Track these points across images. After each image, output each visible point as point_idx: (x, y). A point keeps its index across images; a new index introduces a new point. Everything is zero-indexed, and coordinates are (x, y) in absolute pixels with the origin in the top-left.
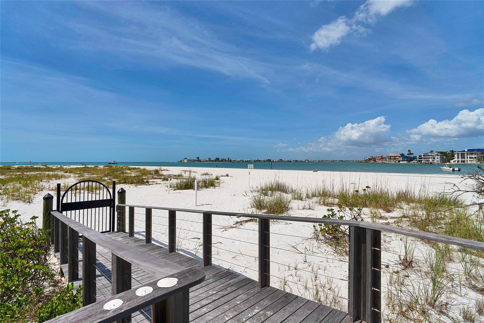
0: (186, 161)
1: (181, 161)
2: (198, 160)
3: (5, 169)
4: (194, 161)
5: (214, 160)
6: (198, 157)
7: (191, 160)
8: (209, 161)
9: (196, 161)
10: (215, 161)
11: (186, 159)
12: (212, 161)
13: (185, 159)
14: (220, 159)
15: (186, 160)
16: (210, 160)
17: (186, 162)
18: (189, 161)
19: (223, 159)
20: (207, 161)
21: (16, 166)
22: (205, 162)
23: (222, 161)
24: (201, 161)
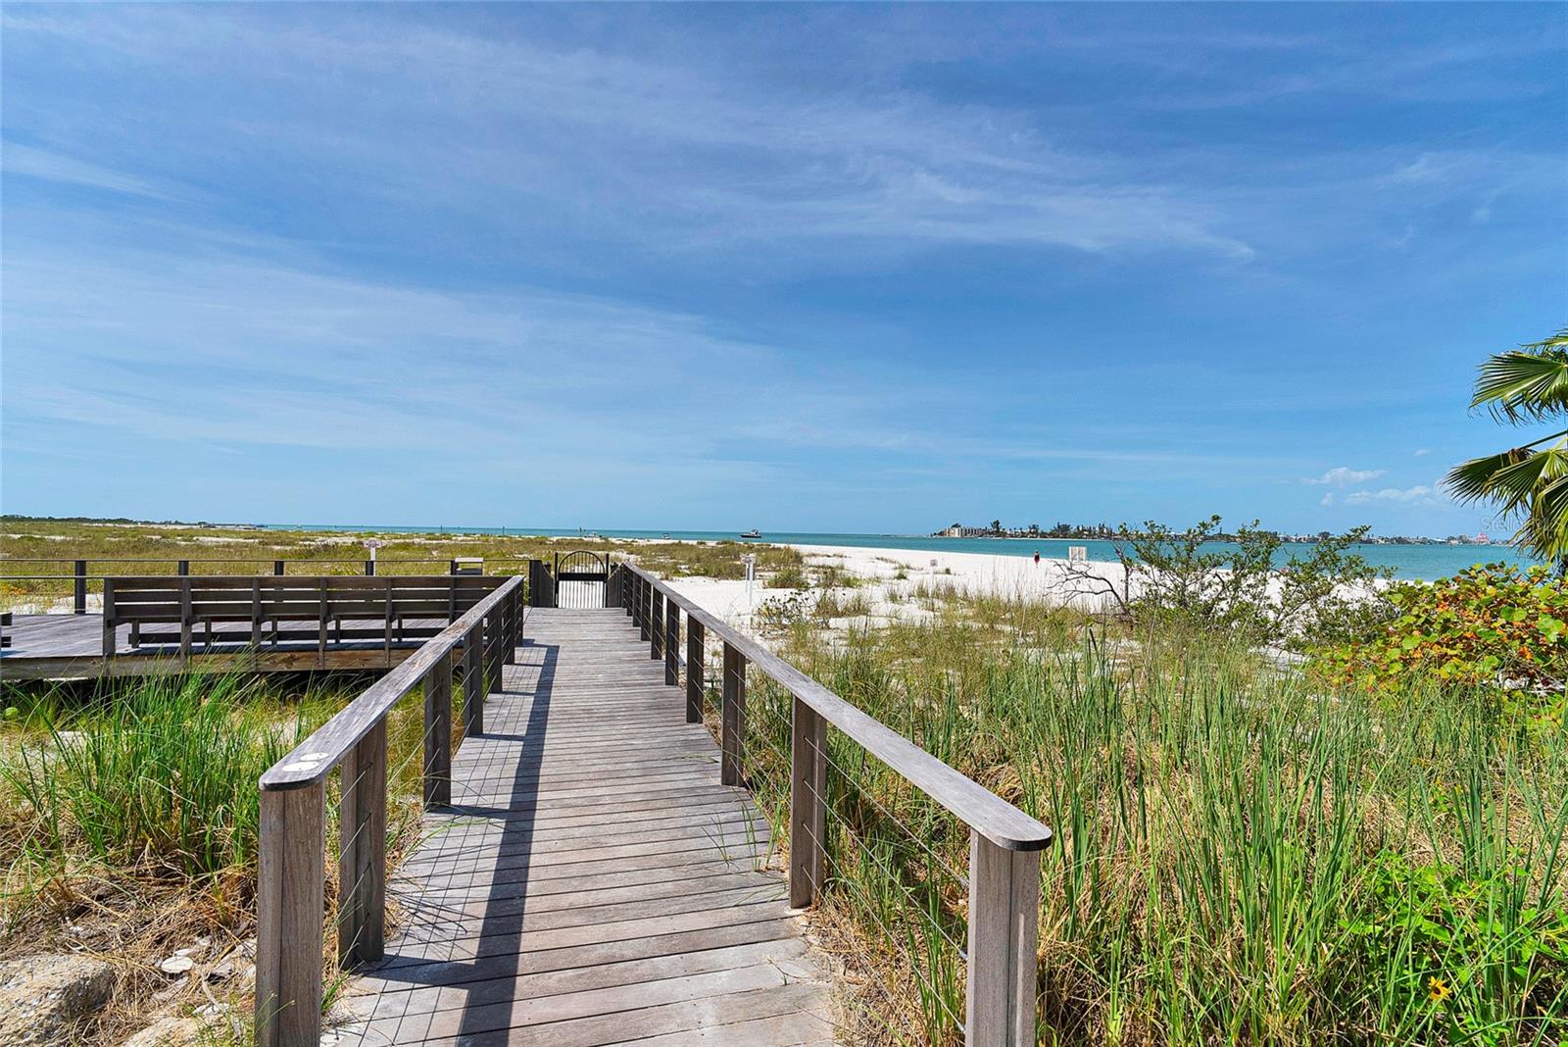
0: (956, 534)
1: (941, 534)
2: (997, 530)
3: (537, 542)
4: (984, 533)
5: (1049, 531)
6: (997, 523)
7: (972, 531)
8: (1033, 533)
9: (990, 534)
10: (1053, 534)
11: (956, 526)
12: (1043, 535)
13: (954, 526)
14: (1073, 529)
15: (957, 529)
16: (1036, 533)
17: (957, 536)
18: (966, 532)
19: (1083, 530)
20: (1023, 535)
21: (555, 539)
22: (1017, 537)
23: (1079, 534)
24: (1004, 534)
